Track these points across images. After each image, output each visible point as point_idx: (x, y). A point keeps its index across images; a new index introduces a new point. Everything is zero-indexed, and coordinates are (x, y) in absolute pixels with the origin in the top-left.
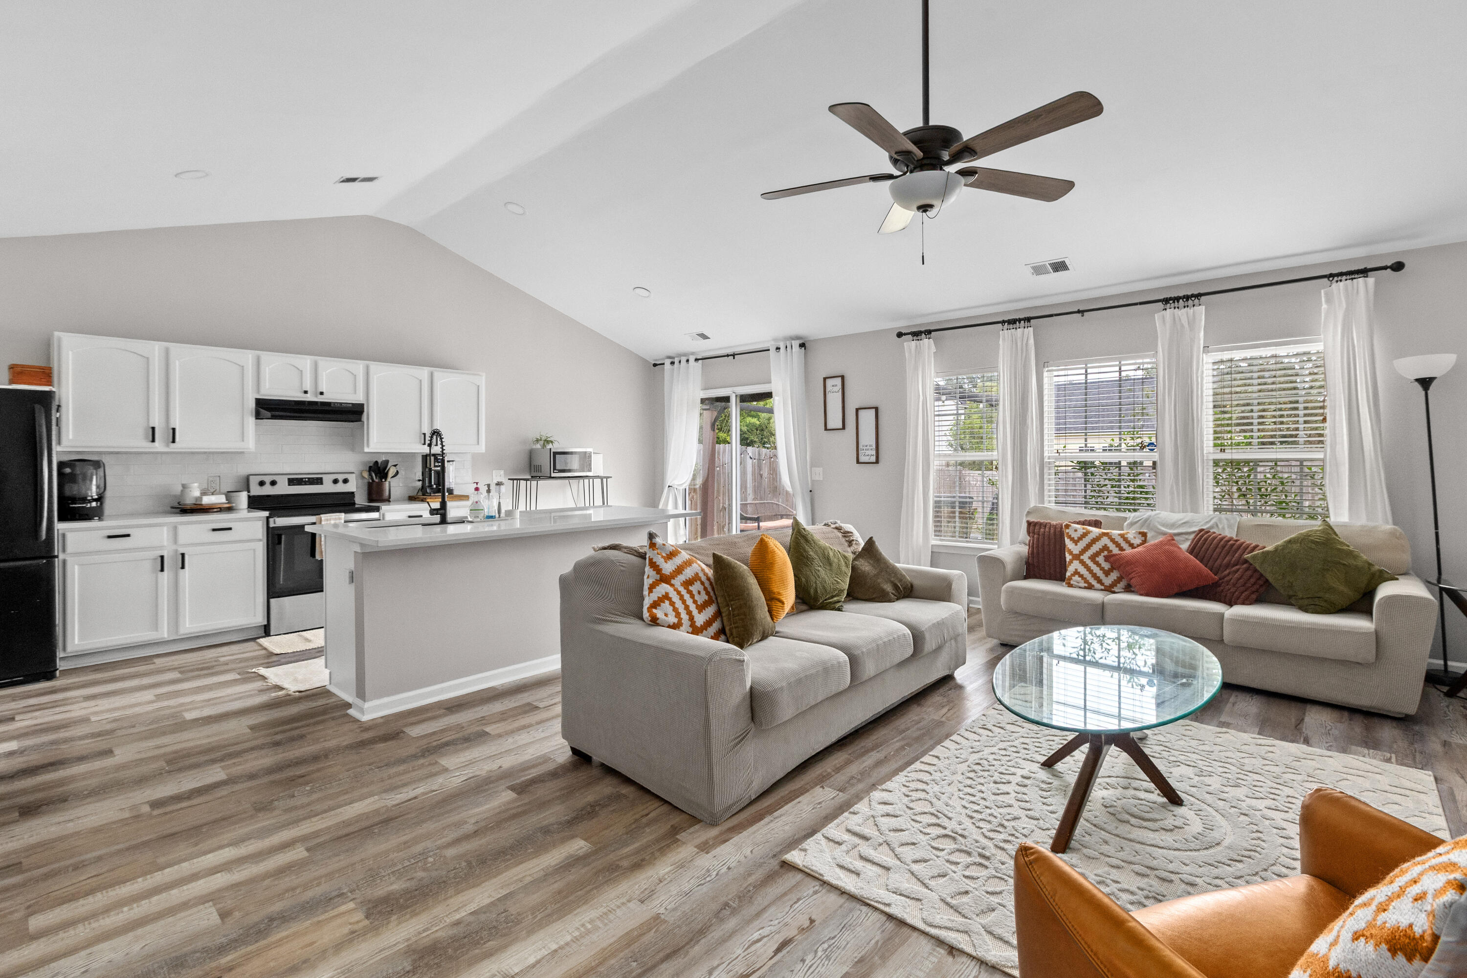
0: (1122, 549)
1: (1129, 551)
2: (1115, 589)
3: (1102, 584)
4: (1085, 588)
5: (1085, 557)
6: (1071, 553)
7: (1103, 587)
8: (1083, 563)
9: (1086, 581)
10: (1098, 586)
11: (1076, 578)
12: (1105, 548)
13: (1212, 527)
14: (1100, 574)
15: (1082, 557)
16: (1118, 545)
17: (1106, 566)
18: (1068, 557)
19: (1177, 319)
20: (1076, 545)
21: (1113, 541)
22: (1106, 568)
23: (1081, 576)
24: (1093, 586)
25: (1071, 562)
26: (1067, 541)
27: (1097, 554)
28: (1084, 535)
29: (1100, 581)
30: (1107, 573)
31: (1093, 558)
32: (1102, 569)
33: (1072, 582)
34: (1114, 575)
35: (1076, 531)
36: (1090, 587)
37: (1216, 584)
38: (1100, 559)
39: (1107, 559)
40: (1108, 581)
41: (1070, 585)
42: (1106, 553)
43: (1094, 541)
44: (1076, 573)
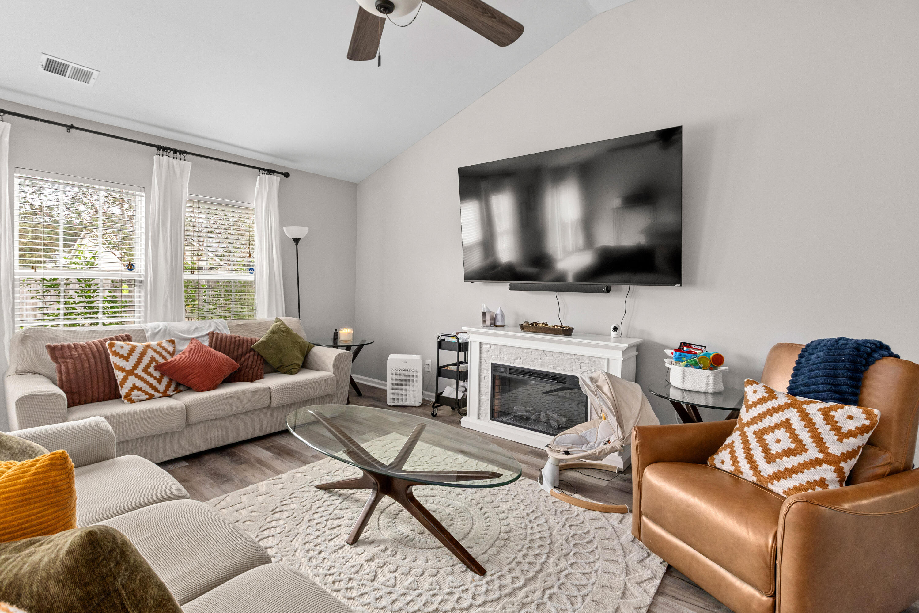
0: (164, 358)
1: (170, 359)
2: (169, 393)
3: (158, 392)
4: (147, 399)
5: (139, 371)
6: (122, 369)
7: (161, 395)
8: (138, 377)
9: (147, 393)
10: (157, 394)
11: (135, 392)
12: (153, 359)
13: (215, 330)
14: (155, 383)
15: (136, 372)
16: (161, 355)
17: (157, 374)
18: (119, 375)
19: (171, 166)
20: (127, 361)
21: (155, 351)
22: (158, 377)
23: (139, 389)
24: (154, 395)
25: (125, 379)
26: (113, 359)
27: (148, 366)
28: (133, 350)
29: (156, 390)
30: (159, 381)
31: (145, 370)
32: (155, 378)
33: (133, 398)
34: (165, 381)
35: (122, 347)
36: (151, 397)
37: (240, 370)
38: (151, 370)
39: (156, 369)
40: (162, 388)
41: (132, 401)
42: (154, 364)
43: (143, 354)
44: (135, 387)
